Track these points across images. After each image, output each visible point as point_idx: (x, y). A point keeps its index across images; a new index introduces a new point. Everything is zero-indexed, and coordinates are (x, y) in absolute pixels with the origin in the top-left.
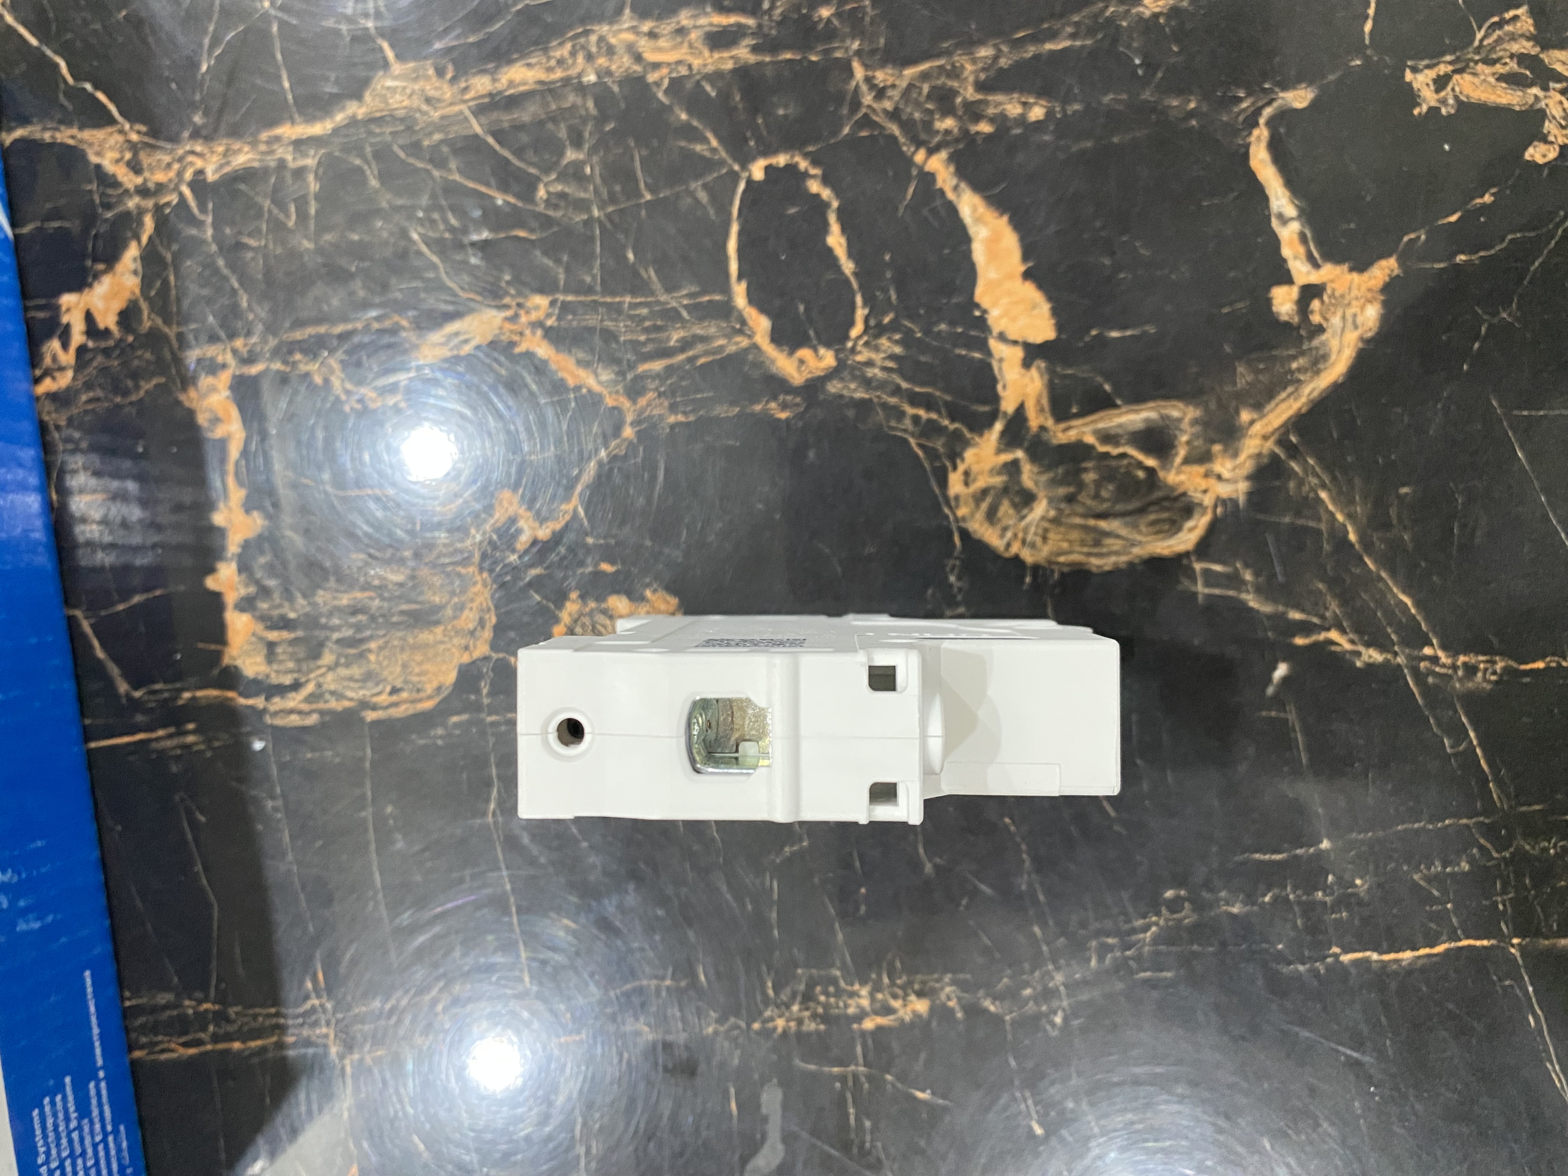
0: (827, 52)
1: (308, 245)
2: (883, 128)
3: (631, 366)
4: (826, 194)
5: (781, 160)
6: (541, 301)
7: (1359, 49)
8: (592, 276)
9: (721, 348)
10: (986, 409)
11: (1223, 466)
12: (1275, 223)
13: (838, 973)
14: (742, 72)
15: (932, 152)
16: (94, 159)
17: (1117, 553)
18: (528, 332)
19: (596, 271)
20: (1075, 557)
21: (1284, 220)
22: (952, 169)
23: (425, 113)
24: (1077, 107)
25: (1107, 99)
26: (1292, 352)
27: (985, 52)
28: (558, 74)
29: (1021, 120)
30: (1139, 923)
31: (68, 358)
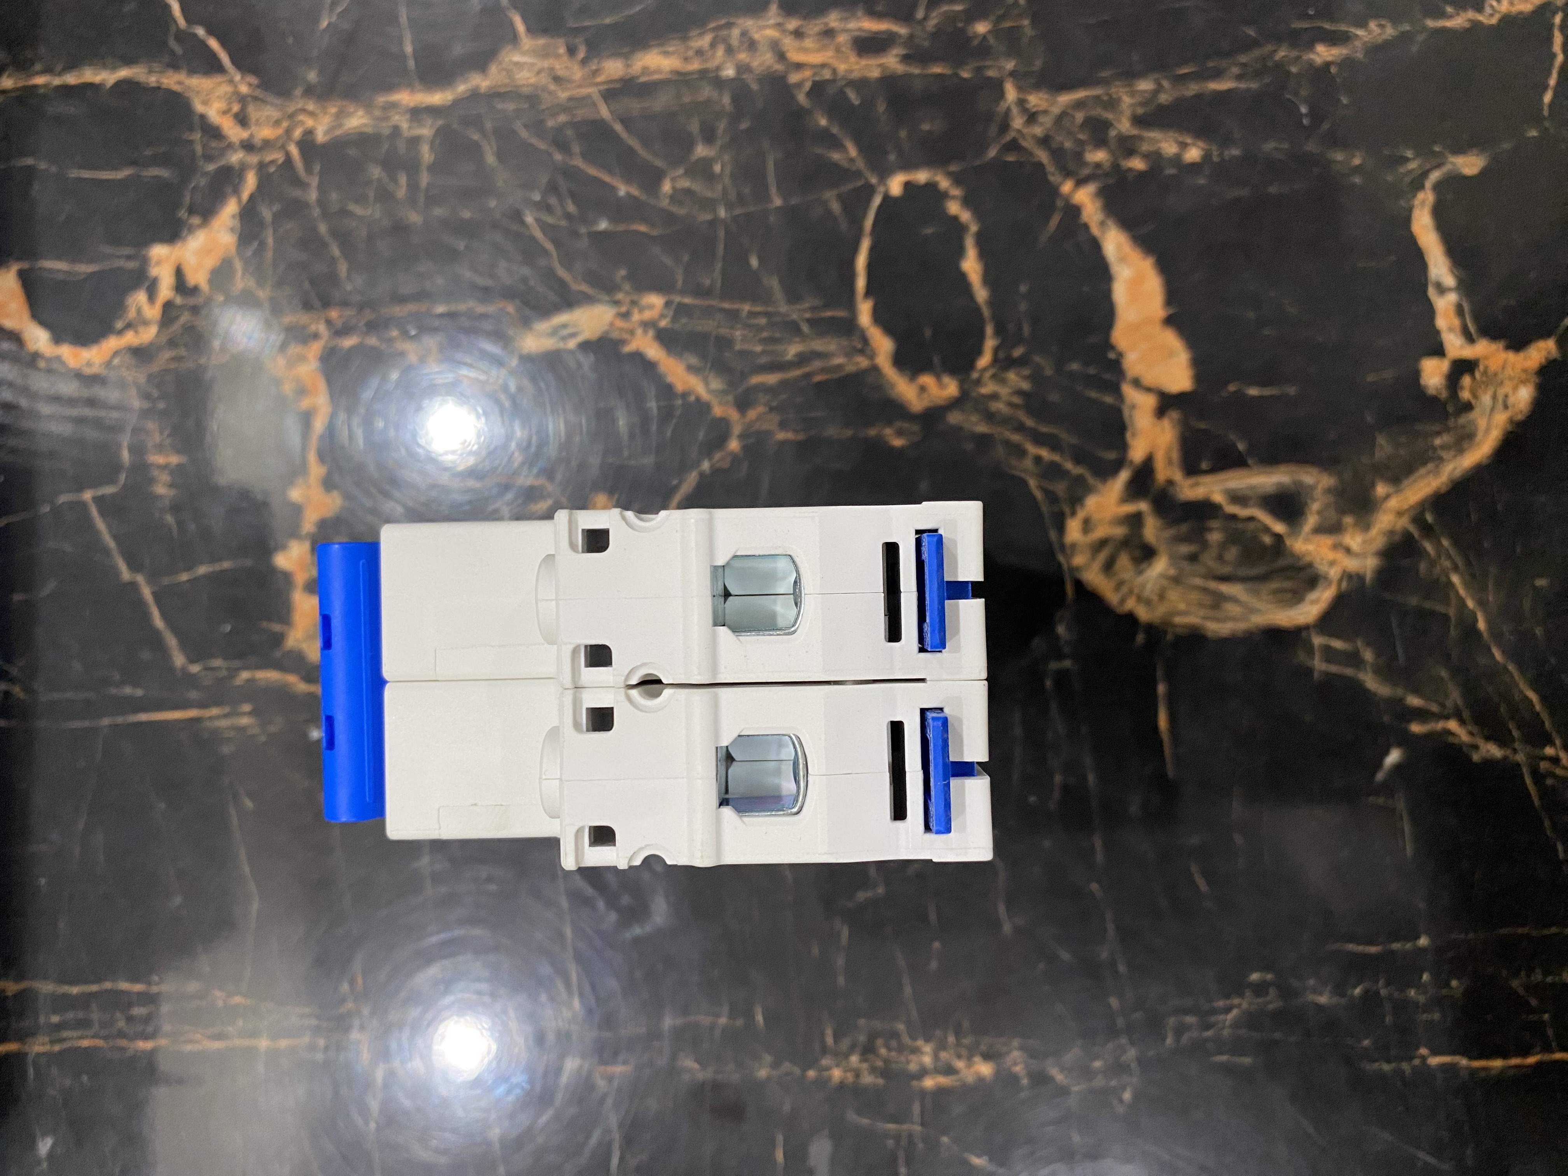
0: (979, 70)
1: (415, 218)
2: (1031, 154)
3: (744, 376)
4: (965, 216)
5: (922, 176)
6: (655, 301)
7: (1537, 119)
8: (712, 277)
9: (840, 367)
10: (1111, 455)
11: (1354, 540)
12: (1431, 292)
13: (901, 1027)
14: (888, 81)
15: (1080, 182)
16: (199, 107)
17: (1234, 619)
18: (639, 332)
19: (717, 274)
20: (1192, 620)
21: (1441, 289)
22: (1099, 204)
23: (550, 93)
24: (1235, 152)
25: (1269, 146)
26: (1437, 427)
27: (1145, 85)
28: (695, 66)
29: (1177, 160)
30: (1221, 1003)
31: (153, 312)
